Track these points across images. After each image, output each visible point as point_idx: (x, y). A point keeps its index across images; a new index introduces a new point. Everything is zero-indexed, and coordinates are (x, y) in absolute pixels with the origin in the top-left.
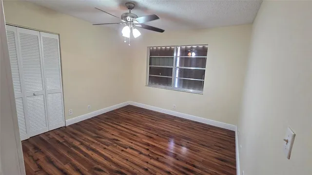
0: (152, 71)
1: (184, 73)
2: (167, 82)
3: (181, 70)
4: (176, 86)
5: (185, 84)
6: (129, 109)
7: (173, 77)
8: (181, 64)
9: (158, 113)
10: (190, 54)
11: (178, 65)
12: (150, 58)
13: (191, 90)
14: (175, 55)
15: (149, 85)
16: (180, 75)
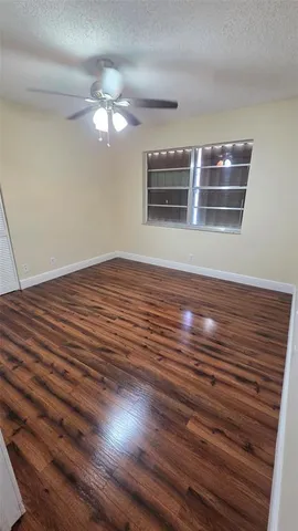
0: (153, 197)
1: (209, 198)
2: (178, 215)
3: (203, 194)
4: (195, 222)
5: (210, 217)
6: (117, 263)
7: (189, 208)
8: (202, 183)
9: (160, 268)
10: (221, 162)
11: (198, 184)
12: (149, 174)
13: (223, 229)
14: (192, 165)
15: (149, 222)
16: (202, 202)
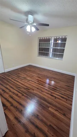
0: (40, 49)
1: (55, 50)
2: (47, 55)
3: (53, 49)
4: (51, 56)
5: (55, 55)
6: (30, 66)
7: (49, 53)
8: (53, 46)
9: (41, 68)
10: (58, 41)
11: (52, 47)
12: (39, 43)
13: (57, 59)
14: (51, 42)
15: (39, 56)
16: (53, 52)
